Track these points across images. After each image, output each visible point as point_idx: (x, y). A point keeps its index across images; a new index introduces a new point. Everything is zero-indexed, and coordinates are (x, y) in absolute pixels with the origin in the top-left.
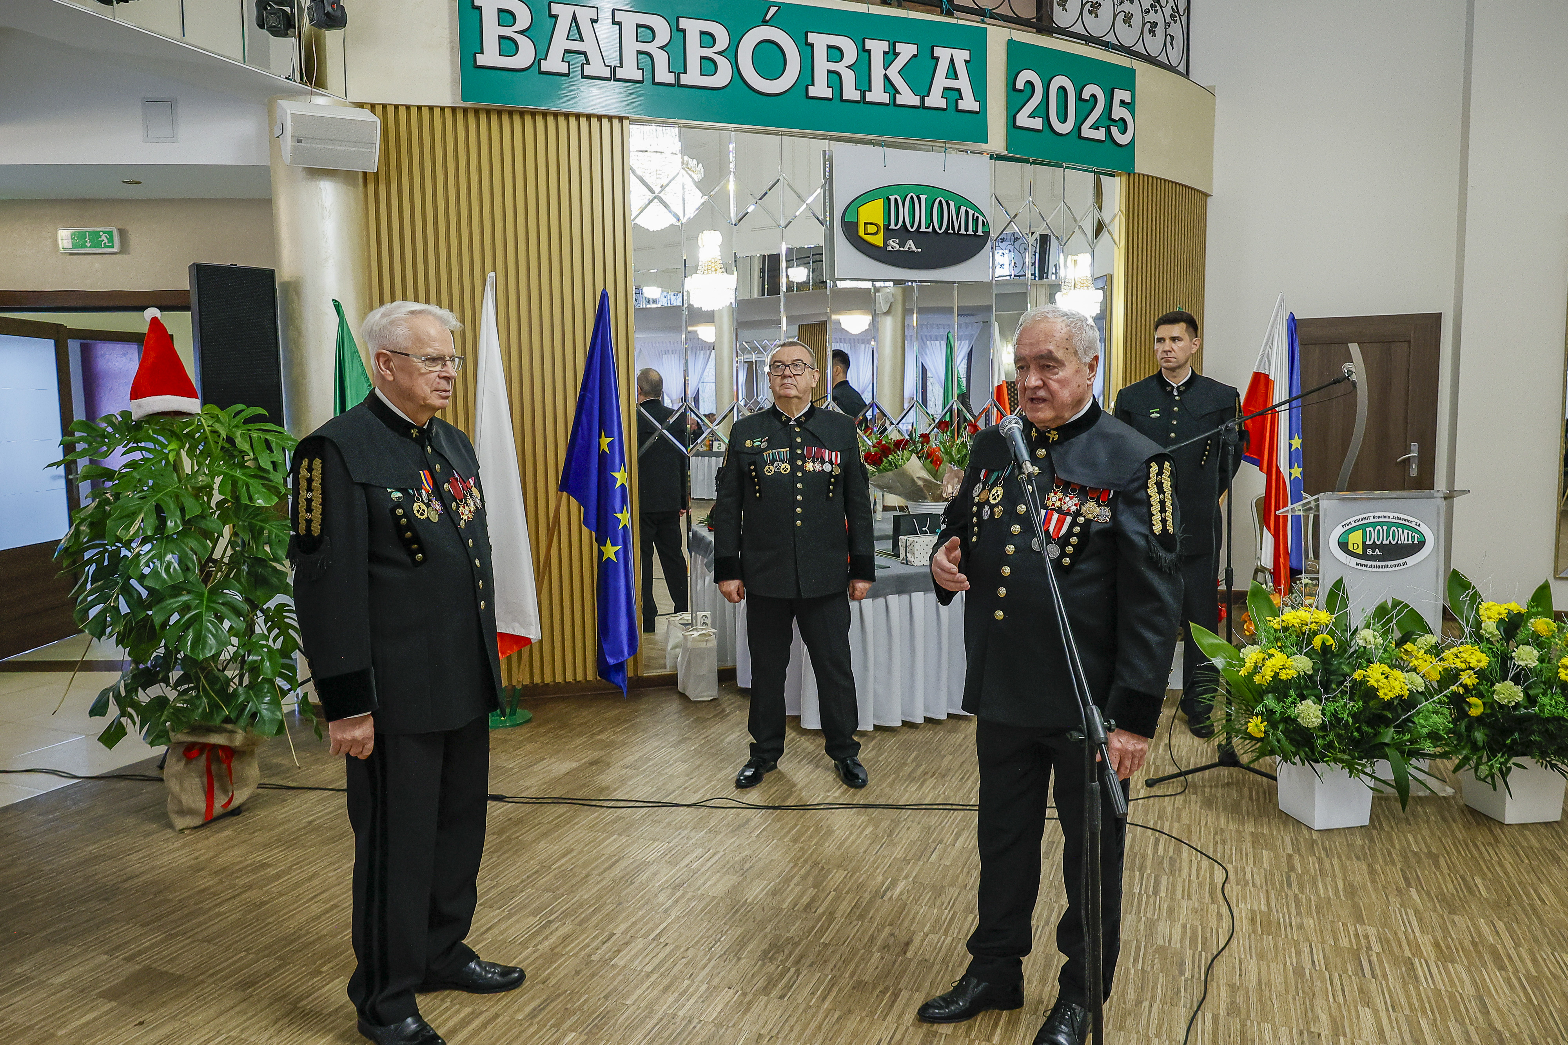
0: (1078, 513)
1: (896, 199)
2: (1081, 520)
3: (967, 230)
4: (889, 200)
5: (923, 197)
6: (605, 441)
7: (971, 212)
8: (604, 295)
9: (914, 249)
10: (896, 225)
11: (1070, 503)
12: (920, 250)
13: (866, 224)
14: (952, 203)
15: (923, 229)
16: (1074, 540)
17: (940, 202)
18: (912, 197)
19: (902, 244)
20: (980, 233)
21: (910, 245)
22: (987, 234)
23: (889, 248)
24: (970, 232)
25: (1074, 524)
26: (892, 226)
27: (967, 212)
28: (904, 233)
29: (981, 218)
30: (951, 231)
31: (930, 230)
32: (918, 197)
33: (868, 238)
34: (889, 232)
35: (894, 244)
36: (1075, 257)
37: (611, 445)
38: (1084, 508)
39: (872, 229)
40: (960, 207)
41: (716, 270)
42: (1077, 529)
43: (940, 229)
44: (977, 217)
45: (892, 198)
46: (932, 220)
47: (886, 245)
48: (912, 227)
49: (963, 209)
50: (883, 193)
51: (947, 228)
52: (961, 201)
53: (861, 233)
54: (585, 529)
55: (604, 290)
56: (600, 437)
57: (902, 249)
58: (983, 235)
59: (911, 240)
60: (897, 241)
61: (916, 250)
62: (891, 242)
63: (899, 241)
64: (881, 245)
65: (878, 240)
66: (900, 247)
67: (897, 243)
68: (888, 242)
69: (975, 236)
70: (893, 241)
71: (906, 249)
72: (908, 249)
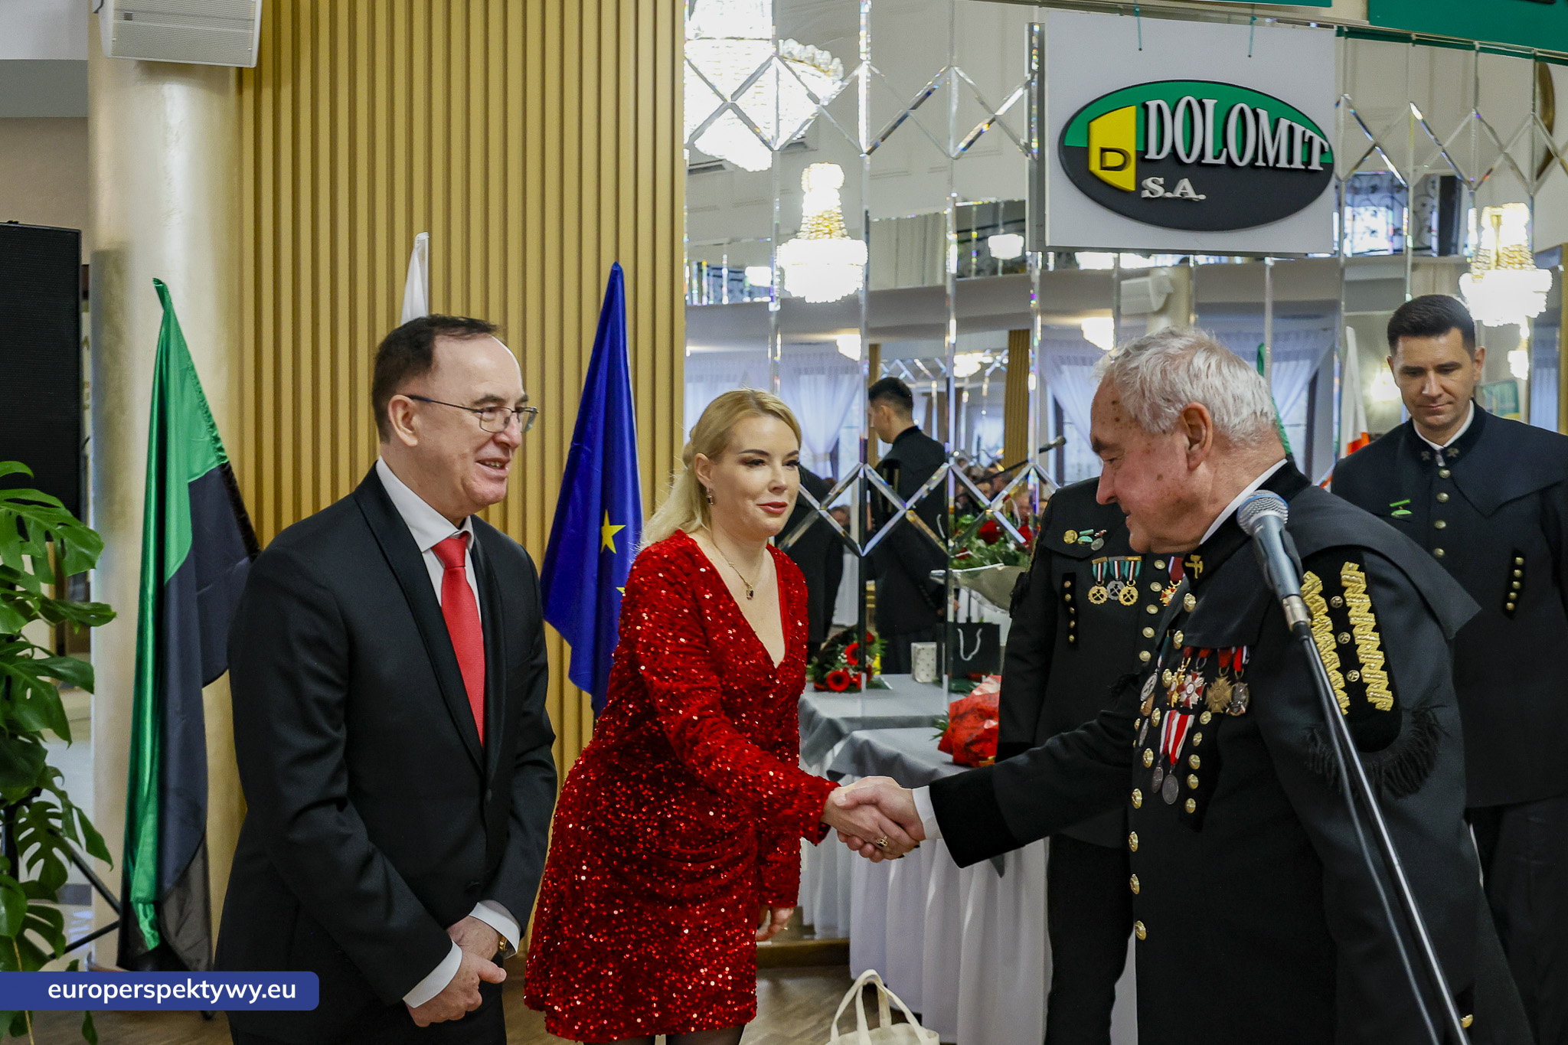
0: (1200, 708)
1: (1159, 108)
2: (1206, 718)
3: (1290, 161)
4: (1146, 107)
5: (1210, 104)
6: (610, 531)
7: (1299, 129)
8: (616, 274)
9: (1191, 194)
10: (1158, 153)
12: (1202, 197)
13: (1103, 150)
14: (1263, 114)
15: (1209, 159)
16: (1195, 761)
17: (1242, 111)
18: (1189, 104)
19: (1169, 186)
20: (1315, 165)
21: (1185, 188)
22: (1329, 168)
23: (1146, 194)
24: (1298, 164)
25: (1195, 727)
26: (1152, 155)
27: (1291, 129)
28: (1173, 167)
29: (1317, 141)
30: (1260, 163)
31: (1222, 161)
32: (1202, 106)
33: (1107, 175)
34: (1145, 166)
35: (1154, 187)
36: (1498, 211)
37: (620, 538)
38: (1209, 696)
39: (1114, 159)
40: (1277, 122)
41: (830, 233)
42: (1198, 739)
43: (1241, 159)
44: (1311, 138)
45: (1152, 105)
46: (1225, 145)
47: (1140, 187)
48: (1188, 156)
49: (1284, 124)
50: (1135, 96)
51: (1255, 158)
52: (1280, 109)
53: (1095, 166)
54: (570, 687)
55: (616, 264)
56: (602, 524)
57: (1169, 195)
58: (1321, 169)
59: (1186, 180)
60: (1161, 180)
61: (1196, 196)
62: (1148, 182)
63: (1165, 181)
64: (1131, 187)
65: (1125, 180)
66: (1165, 192)
67: (1160, 185)
68: (1144, 183)
69: (1307, 170)
70: (1153, 182)
71: (1178, 195)
72: (1181, 194)
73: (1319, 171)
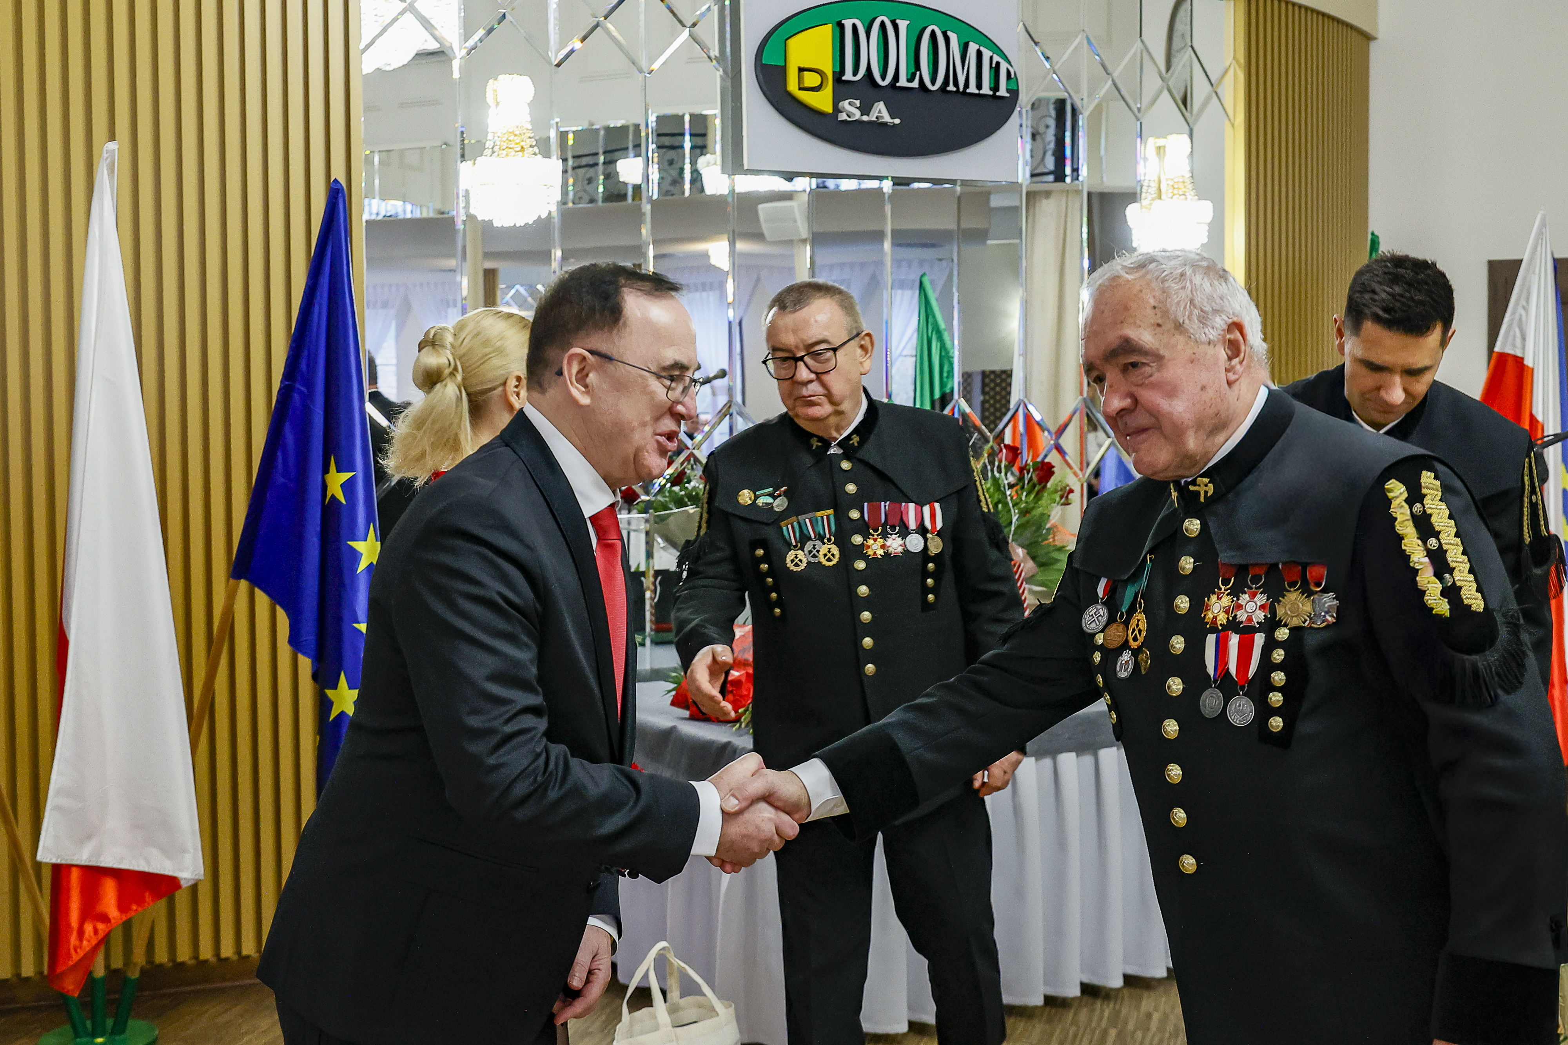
0: (1271, 624)
1: (855, 27)
2: (1282, 634)
3: (979, 86)
4: (842, 26)
5: (903, 25)
6: (337, 480)
7: (987, 54)
8: (338, 192)
9: (887, 118)
10: (855, 74)
11: (1250, 607)
12: (897, 121)
13: (801, 69)
14: (953, 37)
15: (903, 82)
16: (1279, 677)
17: (933, 34)
18: (883, 23)
19: (865, 109)
20: (1002, 92)
21: (880, 111)
22: (1015, 94)
23: (843, 117)
24: (986, 90)
25: (1270, 645)
26: (849, 76)
27: (980, 54)
28: (869, 89)
29: (1004, 66)
30: (953, 88)
31: (916, 84)
32: (894, 23)
33: (804, 96)
34: (842, 86)
35: (851, 110)
36: (1161, 142)
37: (348, 487)
38: (1280, 611)
39: (811, 79)
40: (967, 45)
41: (523, 151)
42: (1279, 655)
43: (933, 83)
44: (998, 64)
46: (918, 67)
47: (837, 110)
48: (883, 78)
49: (973, 48)
50: (832, 14)
51: (946, 83)
53: (793, 86)
56: (326, 471)
57: (865, 118)
58: (1008, 95)
59: (882, 103)
60: (858, 103)
61: (891, 121)
62: (845, 104)
63: (861, 103)
64: (829, 109)
65: (822, 101)
66: (862, 115)
67: (857, 108)
68: (840, 104)
69: (994, 96)
70: (850, 104)
71: (874, 119)
72: (877, 118)
73: (1006, 97)
